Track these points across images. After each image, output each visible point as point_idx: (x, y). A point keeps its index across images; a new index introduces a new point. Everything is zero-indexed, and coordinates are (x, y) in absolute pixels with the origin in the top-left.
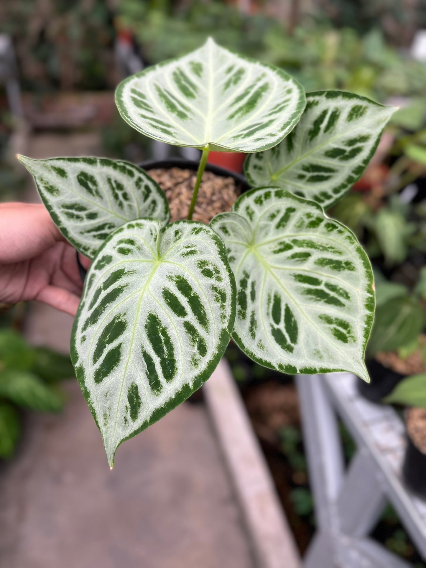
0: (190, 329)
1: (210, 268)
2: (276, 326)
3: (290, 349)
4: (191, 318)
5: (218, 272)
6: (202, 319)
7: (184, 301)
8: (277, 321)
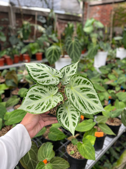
0: (38, 75)
1: (49, 82)
2: (35, 96)
3: (29, 97)
4: (41, 76)
5: (48, 83)
6: (40, 78)
7: (44, 75)
8: (36, 97)
